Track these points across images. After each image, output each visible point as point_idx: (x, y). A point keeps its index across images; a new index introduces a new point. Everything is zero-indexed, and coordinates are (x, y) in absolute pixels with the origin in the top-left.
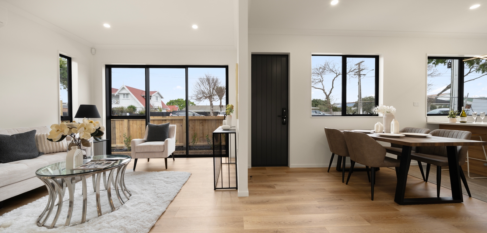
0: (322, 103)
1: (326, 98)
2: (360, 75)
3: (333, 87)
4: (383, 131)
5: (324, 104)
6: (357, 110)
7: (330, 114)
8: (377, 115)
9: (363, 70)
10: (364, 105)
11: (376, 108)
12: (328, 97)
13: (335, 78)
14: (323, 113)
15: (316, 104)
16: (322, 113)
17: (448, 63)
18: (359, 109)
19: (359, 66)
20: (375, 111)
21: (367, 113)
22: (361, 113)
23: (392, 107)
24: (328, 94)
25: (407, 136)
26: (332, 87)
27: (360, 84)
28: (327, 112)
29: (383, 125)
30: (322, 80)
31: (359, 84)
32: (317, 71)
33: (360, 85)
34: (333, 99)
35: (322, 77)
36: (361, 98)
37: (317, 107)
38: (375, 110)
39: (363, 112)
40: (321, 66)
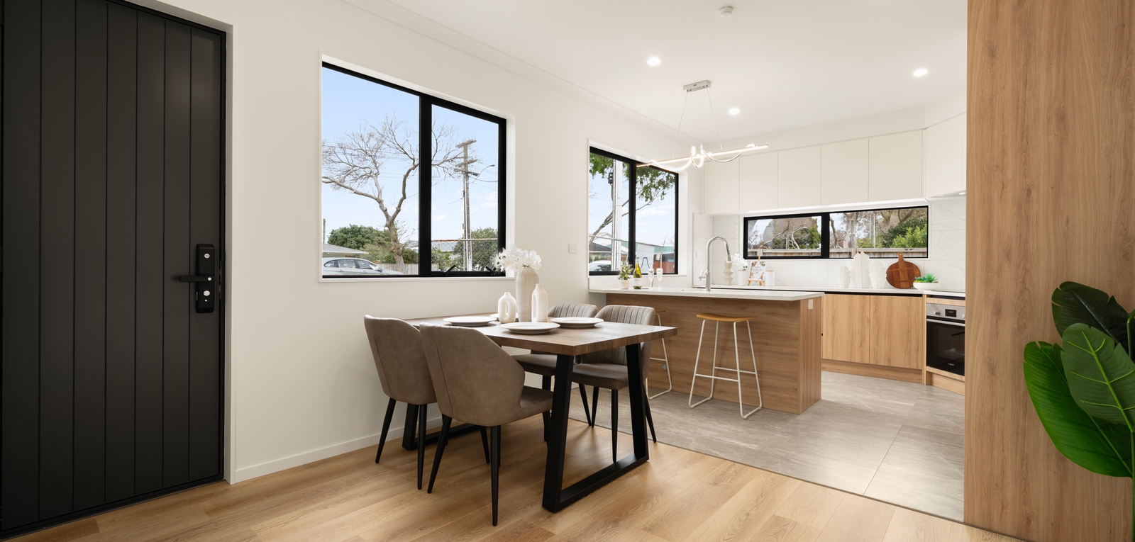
0: (376, 238)
1: (386, 226)
2: (467, 174)
3: (404, 197)
4: (517, 317)
5: (382, 240)
6: (461, 261)
7: (397, 270)
8: (503, 274)
9: (473, 161)
10: (477, 248)
11: (501, 255)
12: (391, 223)
13: (409, 171)
14: (377, 268)
15: (358, 242)
16: (375, 269)
17: (610, 174)
18: (466, 259)
19: (466, 150)
20: (498, 263)
21: (482, 269)
22: (470, 269)
23: (533, 253)
24: (391, 212)
25: (564, 326)
26: (402, 196)
27: (468, 195)
28: (388, 265)
29: (515, 301)
30: (375, 171)
31: (464, 196)
32: (361, 143)
33: (468, 198)
34: (405, 228)
35: (375, 162)
36: (469, 232)
37: (361, 248)
38: (498, 261)
39: (473, 265)
40: (373, 131)
